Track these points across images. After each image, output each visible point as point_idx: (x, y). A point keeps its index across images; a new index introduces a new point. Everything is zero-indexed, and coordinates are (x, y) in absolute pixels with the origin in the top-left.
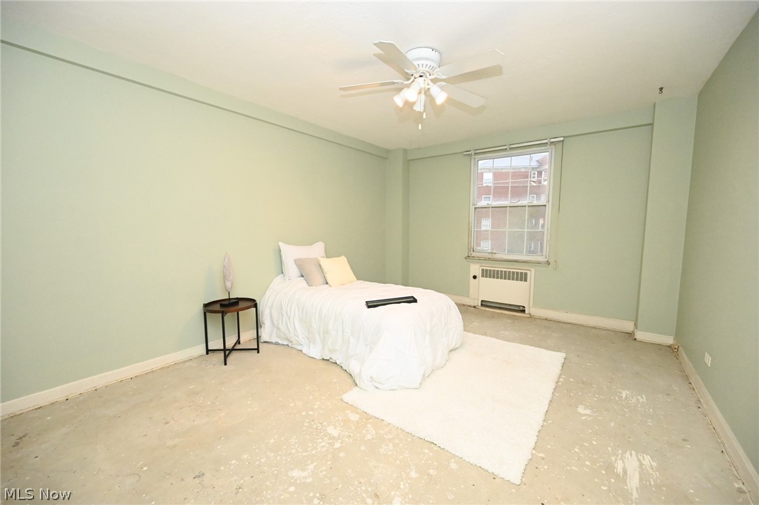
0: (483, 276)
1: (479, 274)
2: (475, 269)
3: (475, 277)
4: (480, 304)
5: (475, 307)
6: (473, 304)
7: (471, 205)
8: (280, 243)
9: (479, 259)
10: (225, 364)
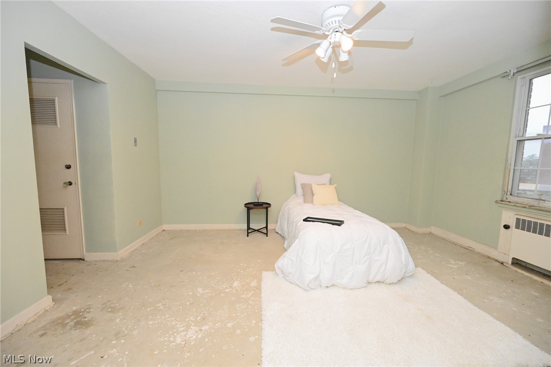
0: (517, 227)
1: (512, 224)
2: (509, 217)
3: (507, 227)
4: (510, 262)
5: (502, 263)
6: (501, 260)
7: (512, 135)
8: (295, 173)
9: (516, 205)
10: (248, 236)
